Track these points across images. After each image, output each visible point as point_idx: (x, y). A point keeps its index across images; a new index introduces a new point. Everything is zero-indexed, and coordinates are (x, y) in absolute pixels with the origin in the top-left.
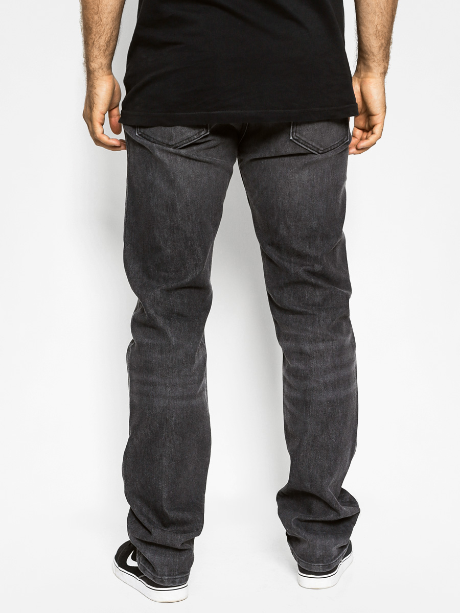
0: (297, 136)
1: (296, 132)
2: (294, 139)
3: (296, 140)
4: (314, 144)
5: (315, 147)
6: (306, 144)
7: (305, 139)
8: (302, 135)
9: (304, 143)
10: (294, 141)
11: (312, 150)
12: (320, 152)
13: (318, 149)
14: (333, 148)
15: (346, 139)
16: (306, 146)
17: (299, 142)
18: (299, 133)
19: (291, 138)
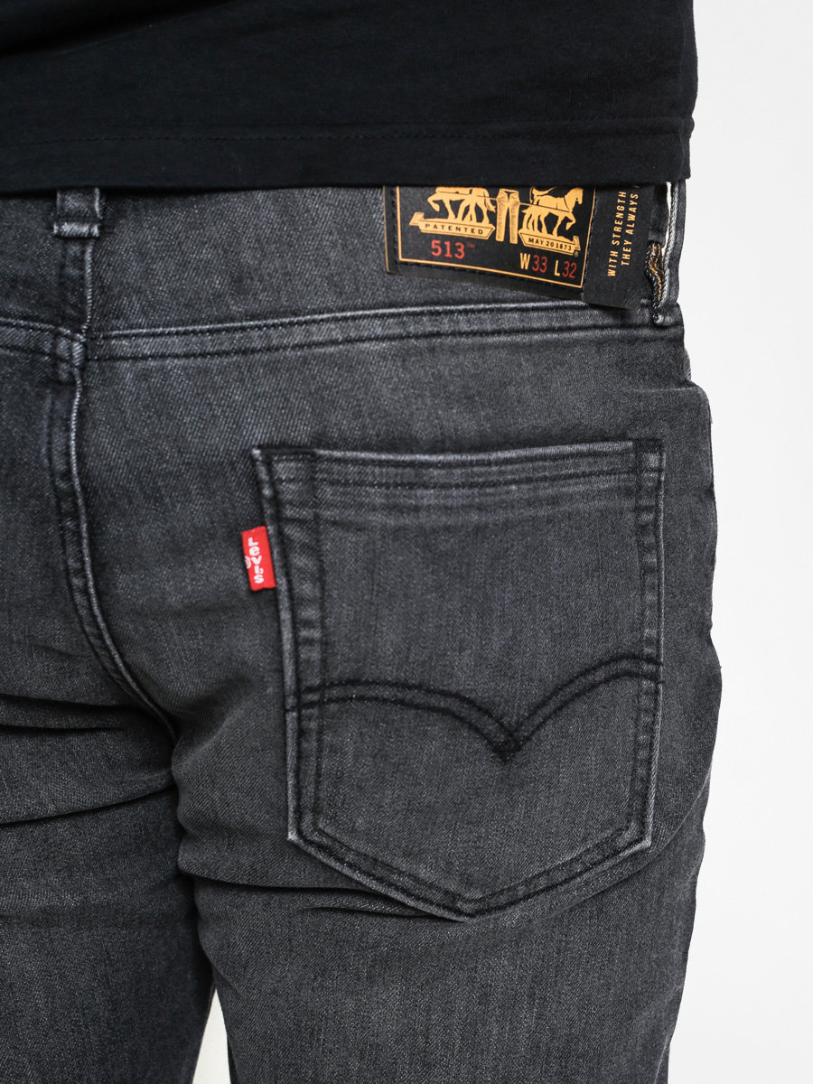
0: (322, 832)
1: (316, 811)
2: (311, 843)
3: (320, 847)
4: (424, 873)
5: (431, 886)
6: (379, 872)
7: (369, 849)
8: (353, 831)
9: (365, 865)
10: (312, 850)
11: (418, 898)
12: (467, 908)
13: (455, 896)
14: (543, 883)
15: (627, 836)
16: (380, 880)
17: (341, 861)
18: (333, 819)
19: (292, 836)
